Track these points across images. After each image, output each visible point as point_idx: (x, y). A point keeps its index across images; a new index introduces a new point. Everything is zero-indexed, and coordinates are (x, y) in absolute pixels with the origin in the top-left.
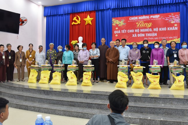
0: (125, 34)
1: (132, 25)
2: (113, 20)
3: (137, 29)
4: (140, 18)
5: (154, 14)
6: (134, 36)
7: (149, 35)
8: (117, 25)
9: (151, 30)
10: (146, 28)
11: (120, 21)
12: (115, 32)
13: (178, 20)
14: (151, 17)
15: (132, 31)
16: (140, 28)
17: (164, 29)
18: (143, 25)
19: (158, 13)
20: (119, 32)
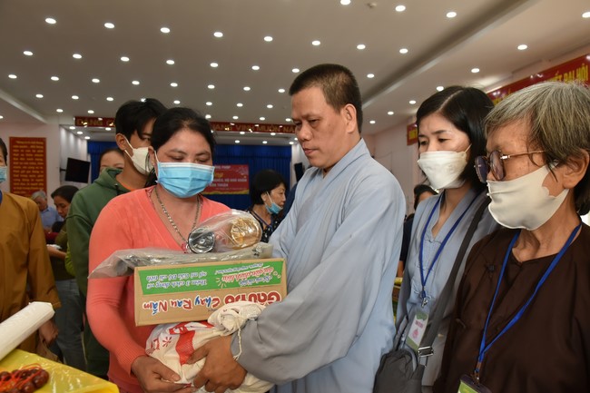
5: (225, 164)
7: (221, 185)
9: (222, 180)
10: (217, 177)
13: (247, 173)
14: (223, 167)
17: (235, 180)
19: (229, 164)
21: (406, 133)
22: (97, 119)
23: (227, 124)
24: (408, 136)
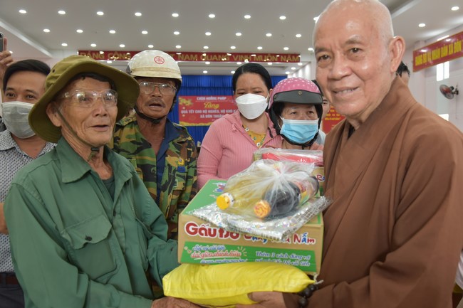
0: (192, 114)
1: (201, 106)
2: (180, 98)
3: (204, 109)
4: (208, 98)
5: (221, 95)
6: (202, 117)
8: (184, 105)
9: (218, 112)
10: (213, 109)
11: (187, 100)
12: (182, 112)
14: (219, 98)
15: (199, 112)
16: (208, 109)
18: (210, 106)
19: (224, 95)
20: (187, 112)
21: (412, 60)
22: (98, 52)
23: (224, 54)
24: (414, 62)
